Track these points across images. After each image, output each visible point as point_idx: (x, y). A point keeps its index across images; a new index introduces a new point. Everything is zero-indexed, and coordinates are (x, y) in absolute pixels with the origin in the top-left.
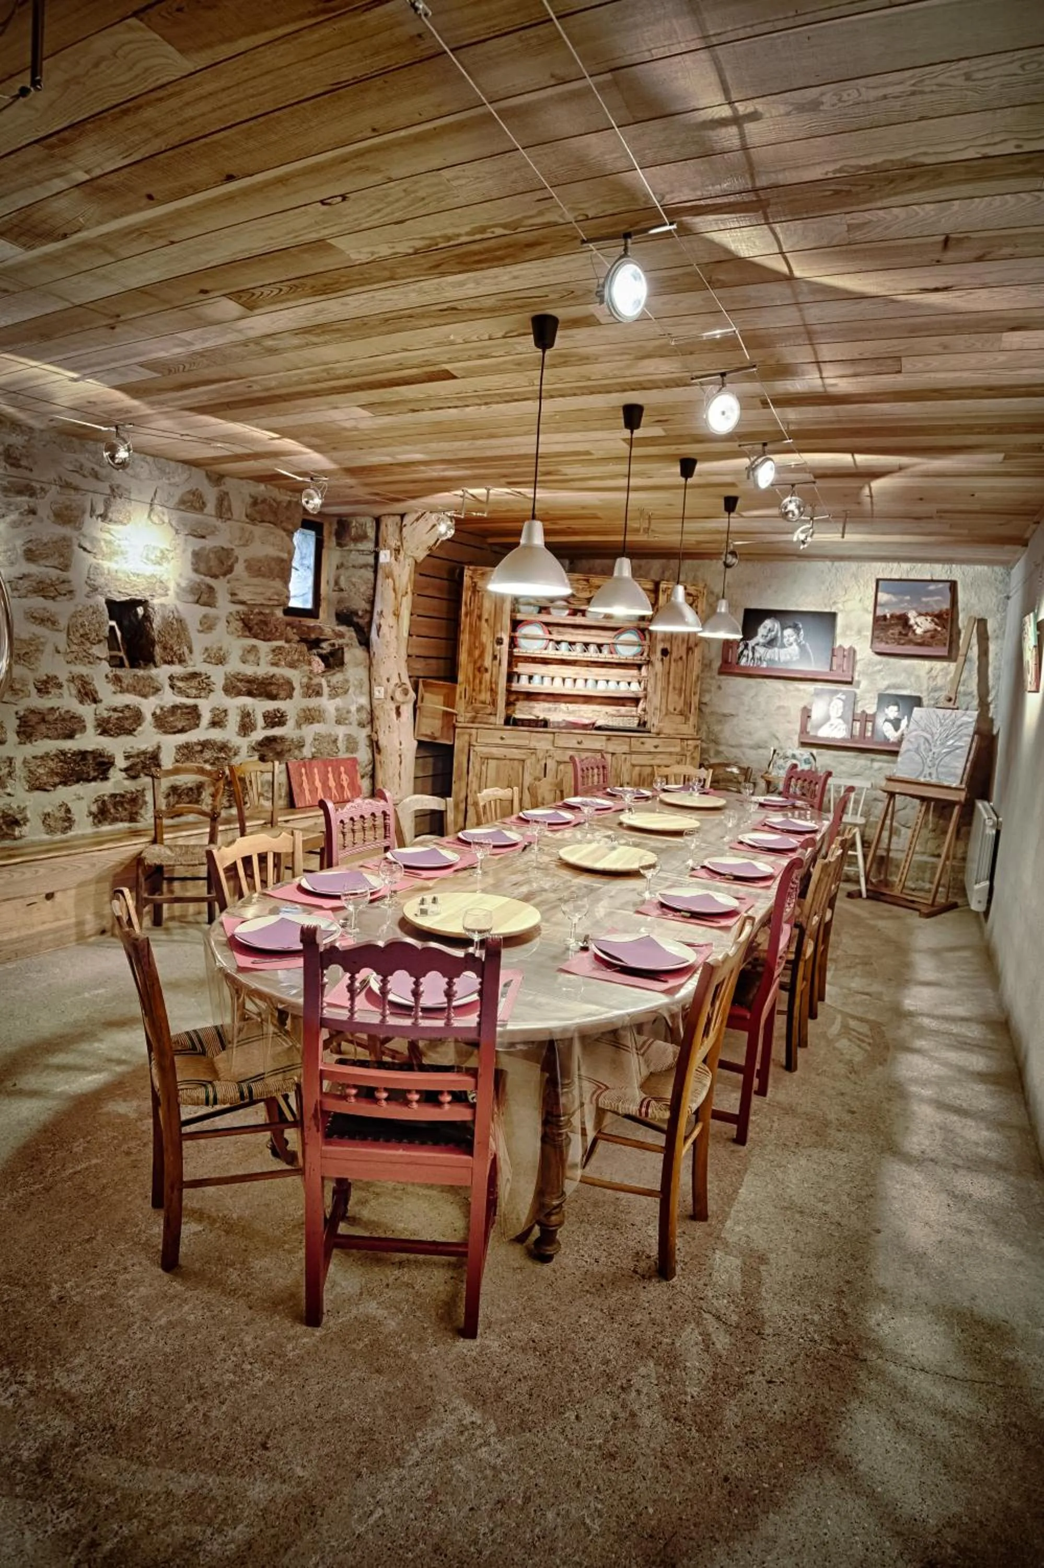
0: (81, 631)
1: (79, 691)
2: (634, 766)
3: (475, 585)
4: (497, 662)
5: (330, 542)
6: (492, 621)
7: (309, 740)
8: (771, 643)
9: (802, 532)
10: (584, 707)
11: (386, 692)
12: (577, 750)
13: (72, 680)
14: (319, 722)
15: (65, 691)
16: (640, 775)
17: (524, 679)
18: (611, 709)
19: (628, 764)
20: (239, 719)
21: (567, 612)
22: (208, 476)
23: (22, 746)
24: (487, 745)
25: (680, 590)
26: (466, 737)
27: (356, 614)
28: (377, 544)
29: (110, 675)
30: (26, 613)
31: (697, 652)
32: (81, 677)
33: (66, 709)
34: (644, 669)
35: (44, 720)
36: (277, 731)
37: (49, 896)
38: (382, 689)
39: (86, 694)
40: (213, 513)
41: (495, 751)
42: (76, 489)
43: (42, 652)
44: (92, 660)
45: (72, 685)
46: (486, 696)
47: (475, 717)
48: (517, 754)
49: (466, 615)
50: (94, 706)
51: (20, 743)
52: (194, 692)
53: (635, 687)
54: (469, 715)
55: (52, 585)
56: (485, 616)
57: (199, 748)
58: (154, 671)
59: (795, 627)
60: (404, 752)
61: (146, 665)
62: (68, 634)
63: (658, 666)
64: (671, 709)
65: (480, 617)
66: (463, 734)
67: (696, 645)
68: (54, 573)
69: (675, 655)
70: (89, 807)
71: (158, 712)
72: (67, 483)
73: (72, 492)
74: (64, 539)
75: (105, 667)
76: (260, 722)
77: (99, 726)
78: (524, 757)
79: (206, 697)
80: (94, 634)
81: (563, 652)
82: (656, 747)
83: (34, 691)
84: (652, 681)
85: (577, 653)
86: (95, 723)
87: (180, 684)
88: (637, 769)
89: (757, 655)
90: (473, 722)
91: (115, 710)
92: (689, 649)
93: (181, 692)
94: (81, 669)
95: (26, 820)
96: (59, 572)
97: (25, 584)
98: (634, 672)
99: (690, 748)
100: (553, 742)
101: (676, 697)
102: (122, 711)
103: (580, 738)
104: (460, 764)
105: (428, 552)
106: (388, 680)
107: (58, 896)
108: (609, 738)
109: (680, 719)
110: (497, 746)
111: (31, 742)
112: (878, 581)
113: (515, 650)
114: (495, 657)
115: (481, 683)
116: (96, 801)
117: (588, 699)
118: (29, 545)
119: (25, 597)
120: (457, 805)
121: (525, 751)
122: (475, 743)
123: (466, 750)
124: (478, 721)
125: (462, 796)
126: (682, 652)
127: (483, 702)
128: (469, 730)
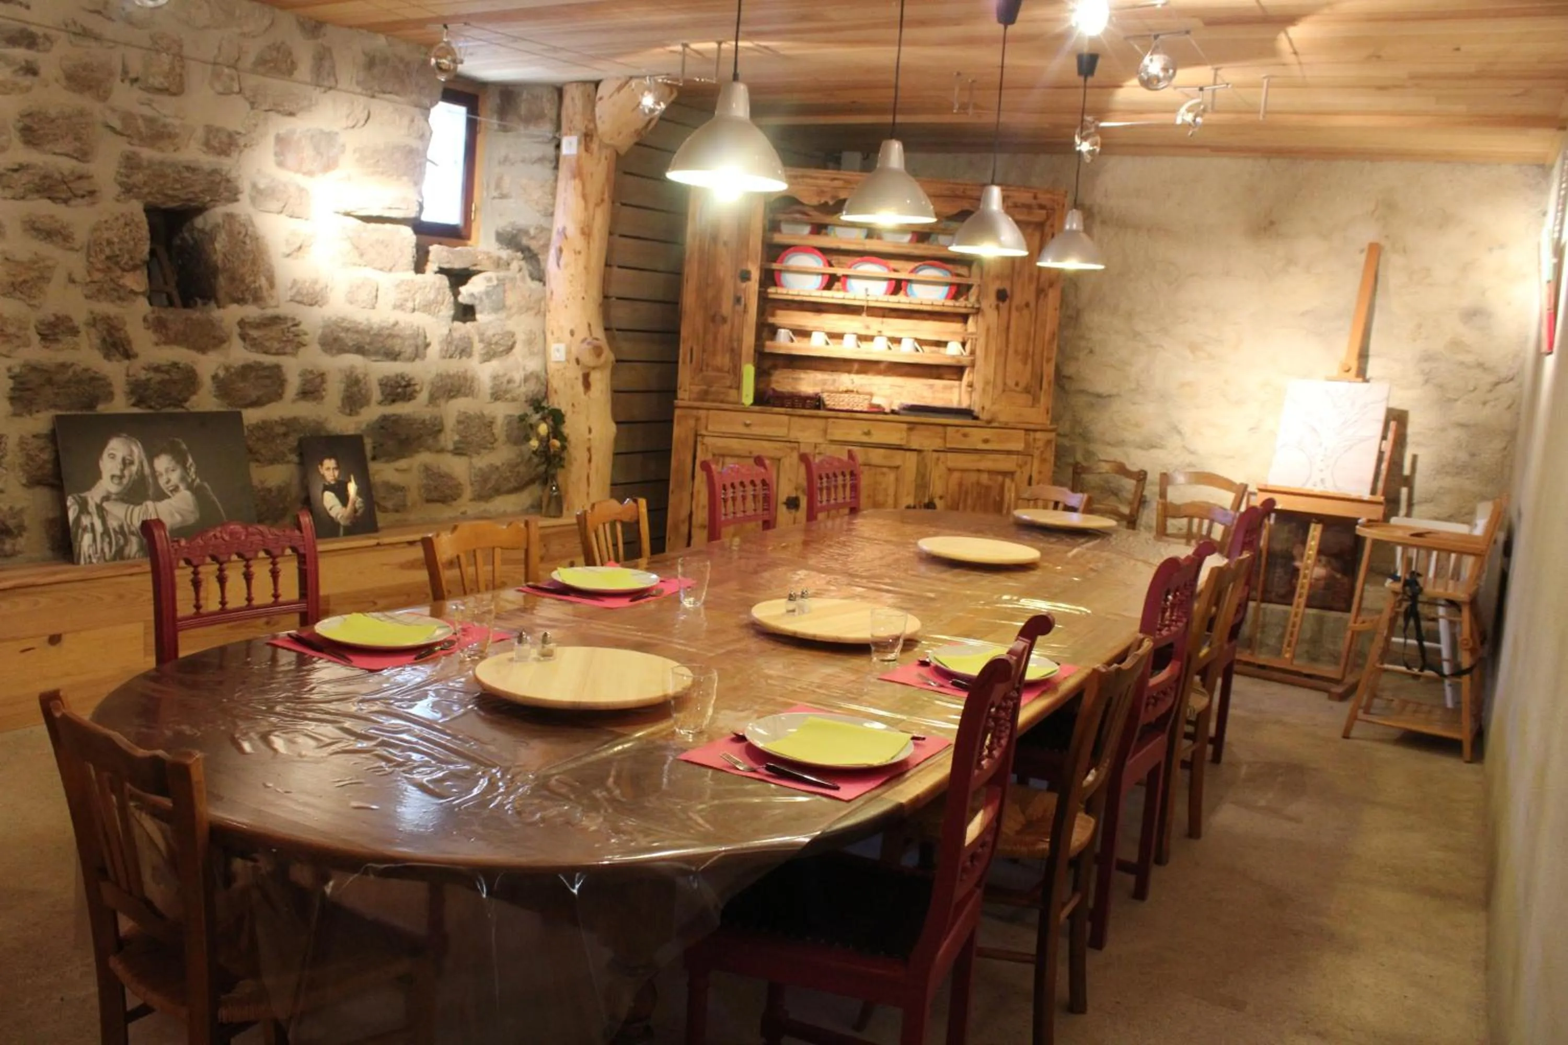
0: (108, 251)
1: (104, 340)
2: (950, 470)
4: (740, 308)
5: (488, 121)
7: (450, 422)
9: (1189, 110)
10: (878, 380)
11: (568, 352)
12: (862, 445)
13: (93, 322)
14: (466, 396)
15: (83, 339)
16: (960, 485)
17: (783, 334)
19: (942, 467)
20: (343, 386)
22: (302, 25)
23: (16, 419)
24: (723, 435)
25: (995, 193)
26: (692, 422)
27: (526, 232)
28: (558, 127)
29: (151, 317)
30: (24, 222)
31: (1053, 296)
32: (107, 319)
33: (83, 366)
34: (971, 321)
35: (50, 381)
36: (401, 409)
37: (55, 640)
38: (563, 348)
39: (115, 345)
40: (308, 79)
41: (735, 444)
42: (97, 38)
43: (48, 280)
44: (124, 295)
45: (93, 330)
46: (723, 360)
47: (706, 393)
49: (694, 235)
50: (126, 362)
51: (15, 415)
52: (276, 345)
53: (954, 350)
54: (696, 389)
55: (65, 183)
56: (724, 237)
57: (282, 430)
58: (217, 313)
60: (595, 444)
61: (205, 304)
62: (89, 255)
63: (991, 316)
64: (1011, 383)
65: (715, 239)
66: (686, 418)
67: (1051, 285)
68: (67, 165)
69: (1018, 299)
71: (222, 373)
72: (84, 29)
73: (93, 44)
74: (81, 113)
75: (142, 306)
76: (376, 395)
77: (132, 392)
78: (779, 454)
79: (294, 354)
80: (127, 257)
82: (986, 441)
83: (36, 339)
84: (982, 341)
86: (127, 388)
87: (254, 333)
88: (956, 475)
90: (703, 400)
91: (157, 369)
92: (1040, 292)
93: (255, 345)
94: (105, 308)
95: (21, 528)
96: (74, 163)
97: (24, 178)
98: (956, 327)
99: (1040, 444)
100: (825, 432)
101: (1019, 365)
102: (167, 372)
103: (868, 427)
105: (636, 140)
106: (572, 334)
107: (67, 640)
108: (912, 426)
109: (1024, 399)
110: (740, 436)
111: (31, 414)
113: (772, 290)
114: (738, 300)
115: (715, 339)
118: (28, 121)
119: (23, 198)
120: (676, 527)
121: (778, 445)
122: (704, 432)
123: (691, 443)
124: (710, 397)
125: (684, 513)
126: (1030, 296)
127: (719, 369)
128: (695, 412)
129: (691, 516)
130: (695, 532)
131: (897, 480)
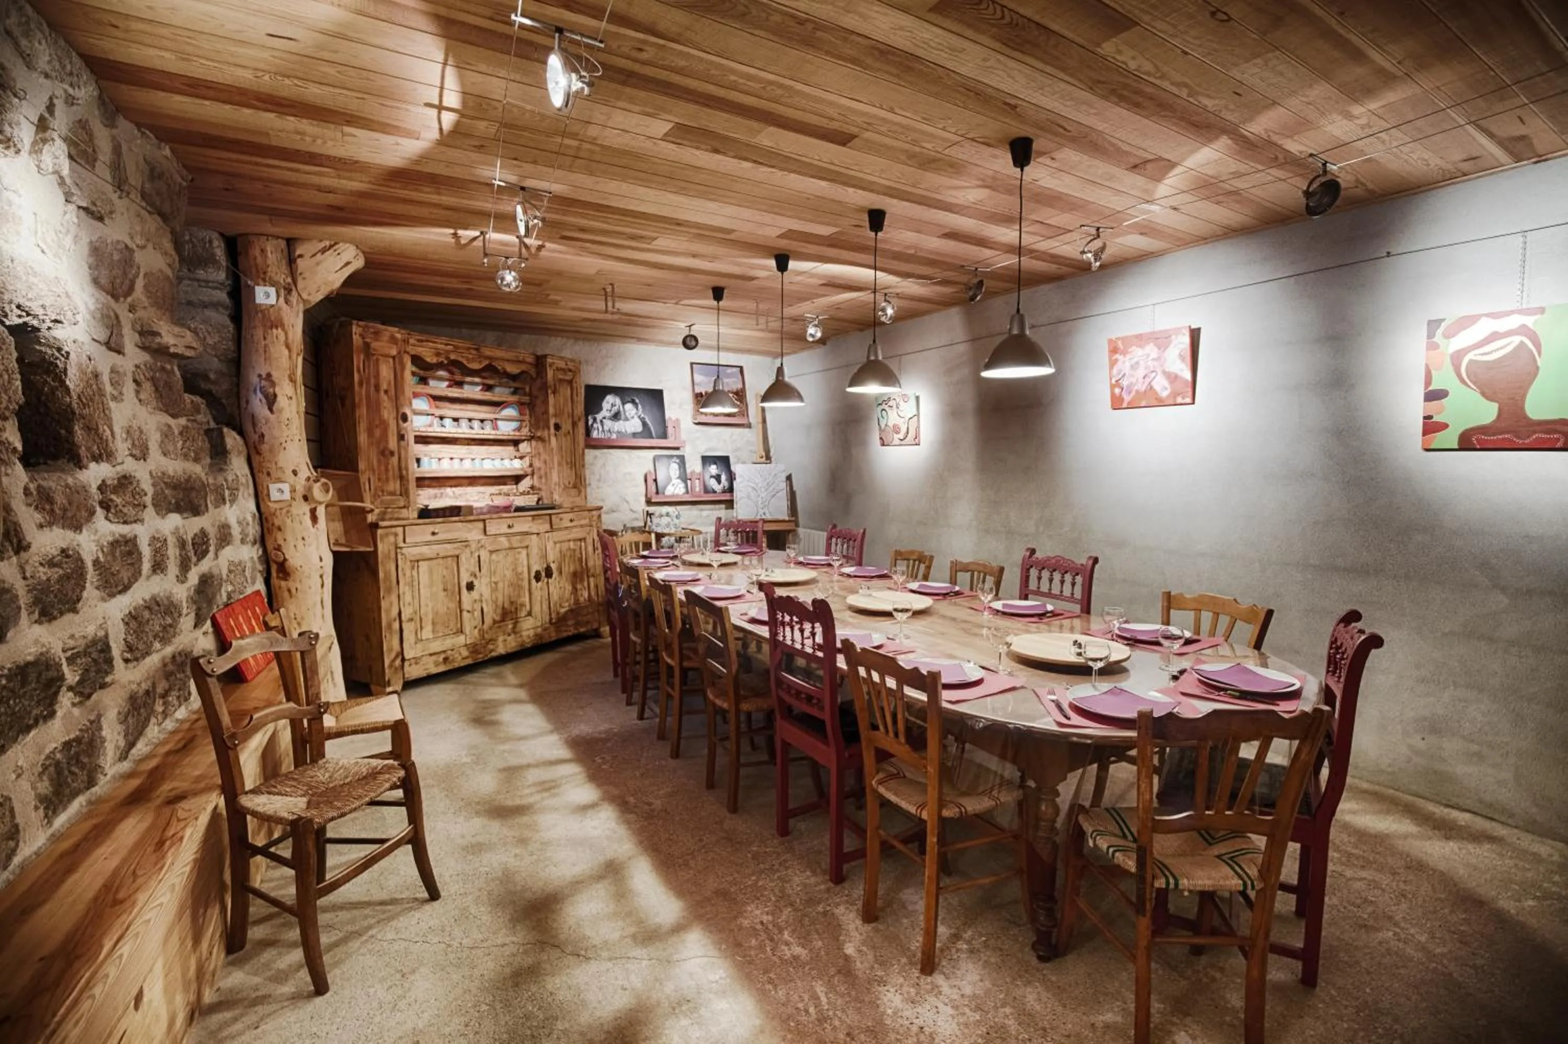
3: (367, 345)
4: (405, 443)
6: (393, 392)
8: (616, 417)
10: (470, 490)
11: (293, 490)
12: (507, 535)
18: (494, 489)
20: (176, 552)
21: (446, 383)
24: (416, 545)
26: (391, 538)
27: (206, 378)
34: (521, 445)
38: (286, 487)
41: (426, 551)
46: (394, 486)
47: (384, 513)
48: (449, 549)
49: (361, 384)
50: (22, 559)
52: (129, 512)
53: (517, 464)
54: (380, 512)
56: (384, 386)
58: (81, 476)
59: (633, 402)
60: (326, 569)
63: (553, 440)
64: (565, 482)
65: (377, 387)
66: (387, 535)
69: (564, 429)
70: (34, 788)
71: (98, 556)
76: (192, 554)
78: (456, 552)
79: (142, 519)
81: (450, 429)
82: (571, 521)
84: (534, 457)
85: (463, 430)
89: (606, 428)
90: (383, 520)
92: (574, 424)
93: (113, 513)
99: (597, 520)
100: (484, 530)
101: (569, 471)
103: (510, 522)
104: (387, 574)
106: (295, 473)
109: (574, 492)
110: (428, 543)
112: (692, 364)
114: (402, 438)
115: (387, 470)
116: (45, 768)
117: (472, 481)
120: (390, 626)
121: (456, 545)
122: (402, 545)
123: (393, 555)
124: (388, 516)
125: (395, 612)
126: (569, 427)
127: (393, 494)
128: (393, 530)
129: (400, 614)
130: (404, 625)
131: (528, 555)
